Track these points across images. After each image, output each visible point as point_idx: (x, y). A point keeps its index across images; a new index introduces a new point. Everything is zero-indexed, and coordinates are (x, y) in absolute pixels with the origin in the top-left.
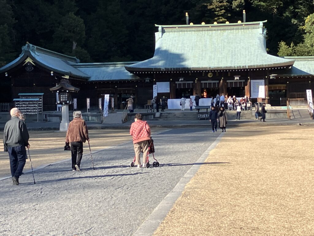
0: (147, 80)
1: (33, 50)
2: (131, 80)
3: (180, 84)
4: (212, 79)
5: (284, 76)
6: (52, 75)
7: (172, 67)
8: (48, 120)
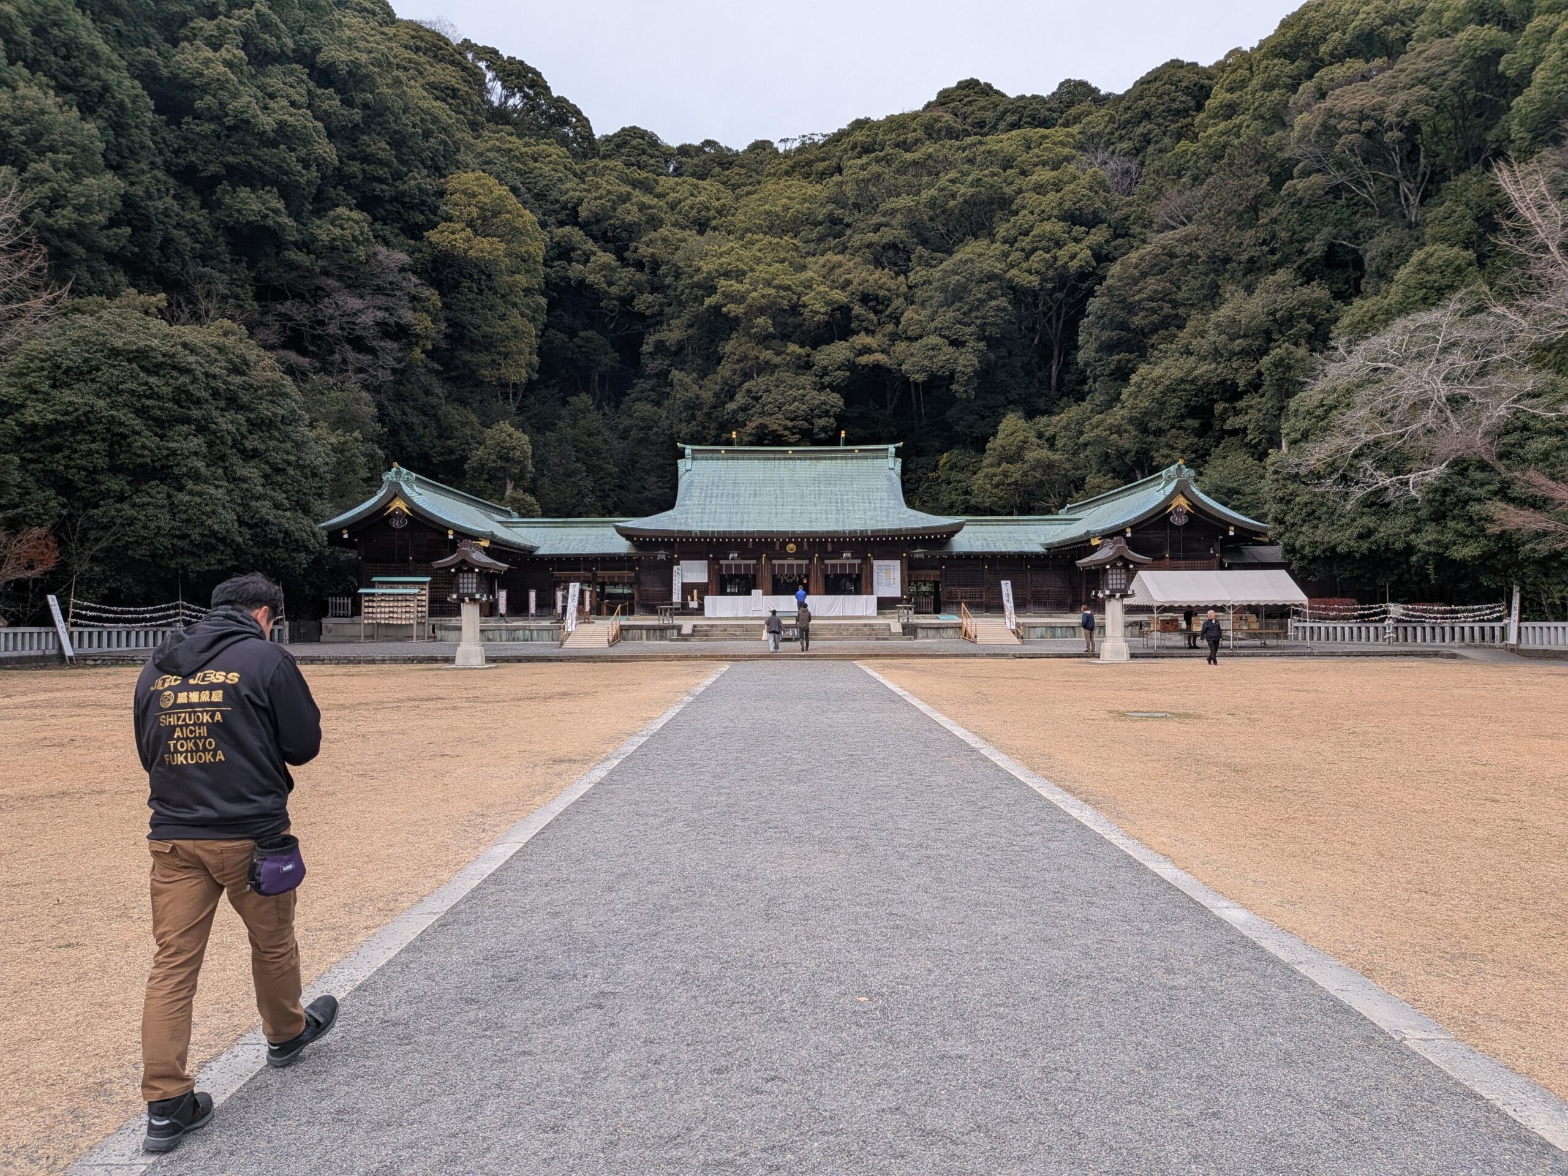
0: (662, 555)
1: (407, 482)
2: (626, 555)
3: (729, 566)
4: (797, 555)
5: (937, 553)
6: (451, 537)
7: (716, 529)
8: (439, 638)
